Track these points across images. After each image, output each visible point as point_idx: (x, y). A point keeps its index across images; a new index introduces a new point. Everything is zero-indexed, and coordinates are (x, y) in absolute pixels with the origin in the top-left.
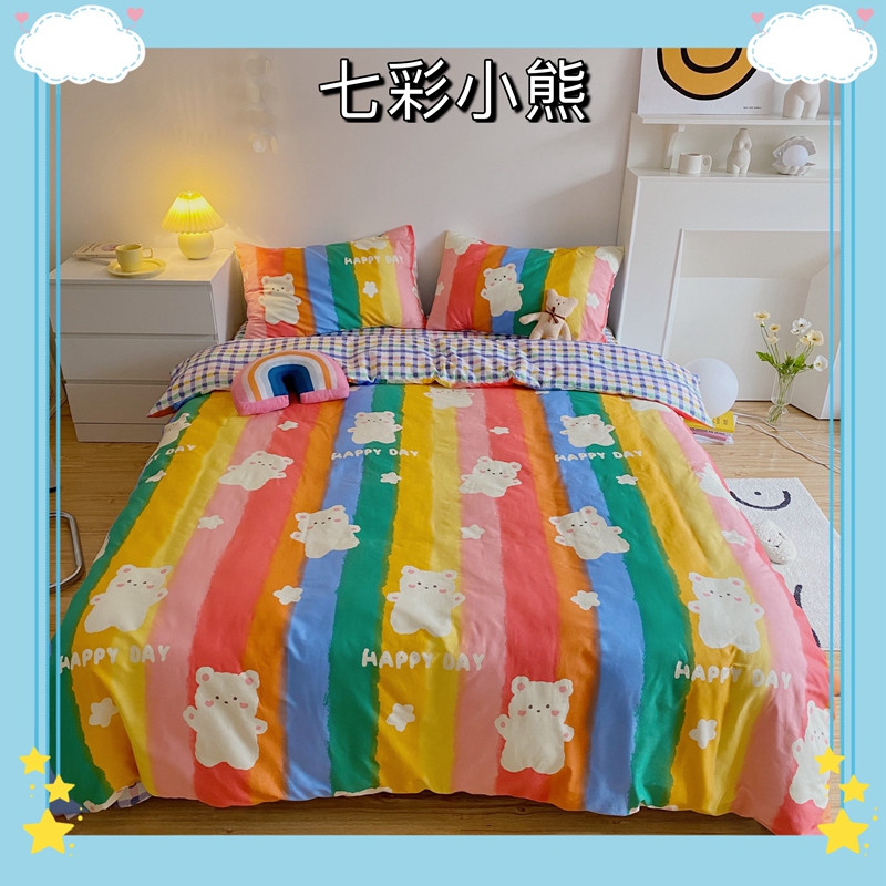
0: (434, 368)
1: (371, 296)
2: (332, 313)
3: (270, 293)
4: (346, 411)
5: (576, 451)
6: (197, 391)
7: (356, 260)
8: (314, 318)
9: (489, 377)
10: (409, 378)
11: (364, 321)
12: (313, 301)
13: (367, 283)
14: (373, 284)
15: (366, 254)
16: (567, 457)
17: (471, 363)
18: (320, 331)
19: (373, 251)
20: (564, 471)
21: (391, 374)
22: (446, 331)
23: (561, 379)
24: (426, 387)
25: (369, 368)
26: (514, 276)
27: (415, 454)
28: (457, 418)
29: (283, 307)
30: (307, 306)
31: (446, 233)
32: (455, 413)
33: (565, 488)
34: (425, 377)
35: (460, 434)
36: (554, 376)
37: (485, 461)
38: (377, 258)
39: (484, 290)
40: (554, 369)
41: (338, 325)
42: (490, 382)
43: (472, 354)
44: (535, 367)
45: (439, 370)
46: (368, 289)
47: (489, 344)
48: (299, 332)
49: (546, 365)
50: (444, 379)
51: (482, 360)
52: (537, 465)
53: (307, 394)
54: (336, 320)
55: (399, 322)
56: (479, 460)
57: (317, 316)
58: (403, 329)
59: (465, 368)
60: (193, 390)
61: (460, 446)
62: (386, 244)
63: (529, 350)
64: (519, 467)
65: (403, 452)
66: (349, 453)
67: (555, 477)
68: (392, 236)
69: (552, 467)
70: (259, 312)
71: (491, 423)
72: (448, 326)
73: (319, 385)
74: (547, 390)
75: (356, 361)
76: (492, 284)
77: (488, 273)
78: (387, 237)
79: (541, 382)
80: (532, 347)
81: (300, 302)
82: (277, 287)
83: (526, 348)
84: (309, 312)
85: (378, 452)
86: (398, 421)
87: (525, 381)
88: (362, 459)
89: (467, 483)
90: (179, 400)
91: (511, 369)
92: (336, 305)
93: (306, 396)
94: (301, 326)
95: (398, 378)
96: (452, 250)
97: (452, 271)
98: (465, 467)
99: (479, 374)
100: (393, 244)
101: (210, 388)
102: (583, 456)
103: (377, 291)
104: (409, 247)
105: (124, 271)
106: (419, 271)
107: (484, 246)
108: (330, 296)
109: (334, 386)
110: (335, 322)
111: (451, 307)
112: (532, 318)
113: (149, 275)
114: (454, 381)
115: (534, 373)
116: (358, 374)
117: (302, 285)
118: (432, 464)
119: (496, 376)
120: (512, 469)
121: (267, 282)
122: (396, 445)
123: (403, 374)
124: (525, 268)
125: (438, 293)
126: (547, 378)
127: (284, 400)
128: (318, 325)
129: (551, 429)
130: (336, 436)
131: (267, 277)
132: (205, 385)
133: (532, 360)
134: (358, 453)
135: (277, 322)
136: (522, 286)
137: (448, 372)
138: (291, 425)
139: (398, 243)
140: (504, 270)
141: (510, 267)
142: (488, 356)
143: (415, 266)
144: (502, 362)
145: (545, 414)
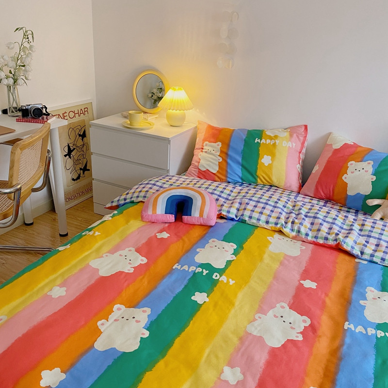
0: (282, 221)
1: (266, 165)
2: (238, 170)
3: (206, 152)
4: (207, 235)
5: (366, 324)
6: (132, 199)
7: (263, 141)
8: (227, 171)
9: (321, 238)
10: (262, 223)
11: (258, 180)
12: (229, 161)
13: (265, 156)
14: (270, 157)
15: (271, 138)
16: (356, 327)
17: (312, 224)
18: (230, 180)
19: (276, 137)
20: (348, 340)
21: (250, 217)
22: (312, 198)
23: (379, 254)
24: (272, 233)
25: (238, 210)
26: (371, 170)
27: (232, 282)
28: (282, 263)
29: (211, 162)
30: (224, 163)
31: (330, 134)
32: (282, 258)
33: (340, 359)
34: (274, 225)
35: (276, 277)
36: (375, 251)
37: (283, 307)
38: (277, 142)
39: (345, 175)
40: (377, 245)
41: (242, 179)
42: (321, 241)
43: (315, 217)
44: (362, 240)
45: (286, 223)
46: (265, 160)
47: (334, 213)
48: (217, 179)
49: (372, 240)
50: (287, 230)
51: (321, 224)
52: (325, 325)
53: (186, 217)
54: (241, 175)
55: (282, 184)
56: (278, 305)
57: (229, 171)
58: (284, 190)
59: (306, 227)
60: (131, 198)
61: (270, 288)
62: (287, 134)
63: (363, 225)
64: (309, 322)
65: (224, 278)
66: (186, 267)
67: (337, 343)
68: (292, 130)
69: (339, 332)
70: (196, 162)
71: (305, 275)
72: (315, 195)
73: (196, 213)
74: (365, 260)
75: (232, 203)
76: (352, 173)
77: (351, 164)
78: (289, 130)
79: (362, 253)
80: (366, 223)
81: (221, 160)
82: (210, 149)
83: (361, 222)
84: (225, 168)
85: (205, 272)
86: (236, 253)
87: (349, 249)
88: (192, 275)
89: (256, 323)
90: (122, 202)
91: (341, 237)
92: (243, 166)
93: (185, 218)
94: (218, 174)
95: (254, 221)
96: (331, 145)
97: (327, 159)
98: (263, 306)
99: (315, 234)
100: (291, 136)
101: (140, 199)
102: (371, 331)
103: (271, 162)
104: (302, 138)
105: (131, 125)
106: (306, 154)
107: (355, 146)
108: (240, 159)
109: (205, 216)
110: (239, 176)
111: (319, 183)
112: (376, 202)
113: (142, 129)
114: (294, 234)
115: (359, 244)
116: (228, 212)
117: (225, 150)
118: (240, 295)
119: (326, 239)
120: (301, 322)
121: (206, 145)
122: (221, 272)
123: (259, 220)
124: (380, 165)
125: (314, 171)
126: (369, 251)
127: (171, 218)
128: (229, 176)
129: (354, 296)
130: (187, 251)
131: (207, 142)
132: (138, 197)
133: (362, 233)
134: (192, 268)
135: (205, 170)
136: (375, 178)
137: (292, 226)
138: (165, 235)
139: (295, 135)
140: (363, 164)
141: (369, 163)
142: (328, 222)
143: (304, 151)
144: (336, 229)
145: (355, 280)
